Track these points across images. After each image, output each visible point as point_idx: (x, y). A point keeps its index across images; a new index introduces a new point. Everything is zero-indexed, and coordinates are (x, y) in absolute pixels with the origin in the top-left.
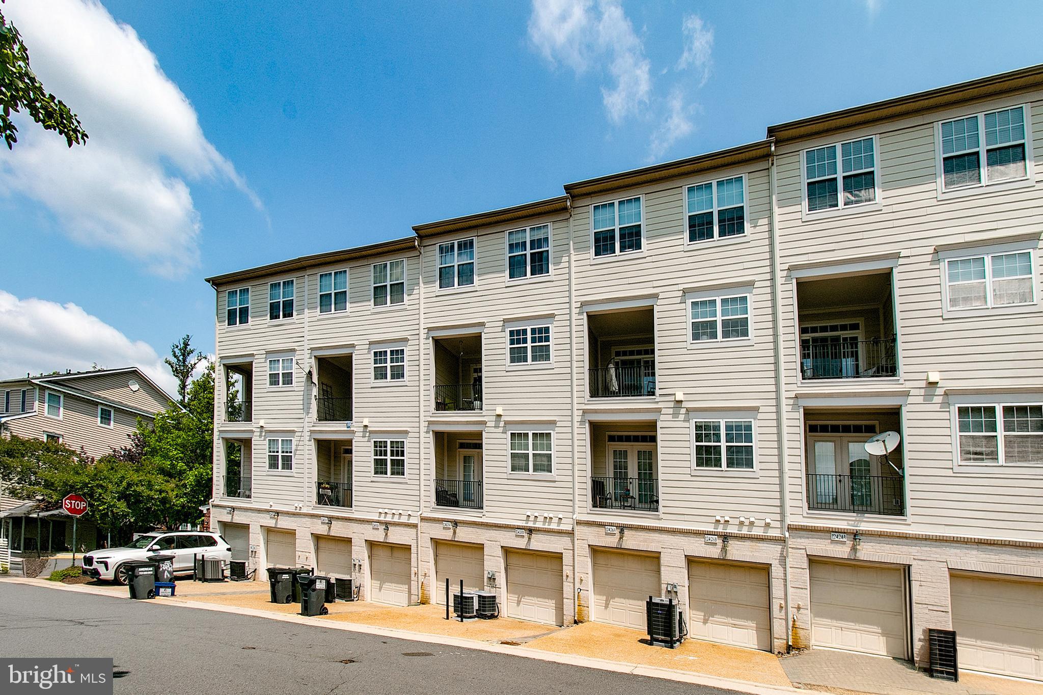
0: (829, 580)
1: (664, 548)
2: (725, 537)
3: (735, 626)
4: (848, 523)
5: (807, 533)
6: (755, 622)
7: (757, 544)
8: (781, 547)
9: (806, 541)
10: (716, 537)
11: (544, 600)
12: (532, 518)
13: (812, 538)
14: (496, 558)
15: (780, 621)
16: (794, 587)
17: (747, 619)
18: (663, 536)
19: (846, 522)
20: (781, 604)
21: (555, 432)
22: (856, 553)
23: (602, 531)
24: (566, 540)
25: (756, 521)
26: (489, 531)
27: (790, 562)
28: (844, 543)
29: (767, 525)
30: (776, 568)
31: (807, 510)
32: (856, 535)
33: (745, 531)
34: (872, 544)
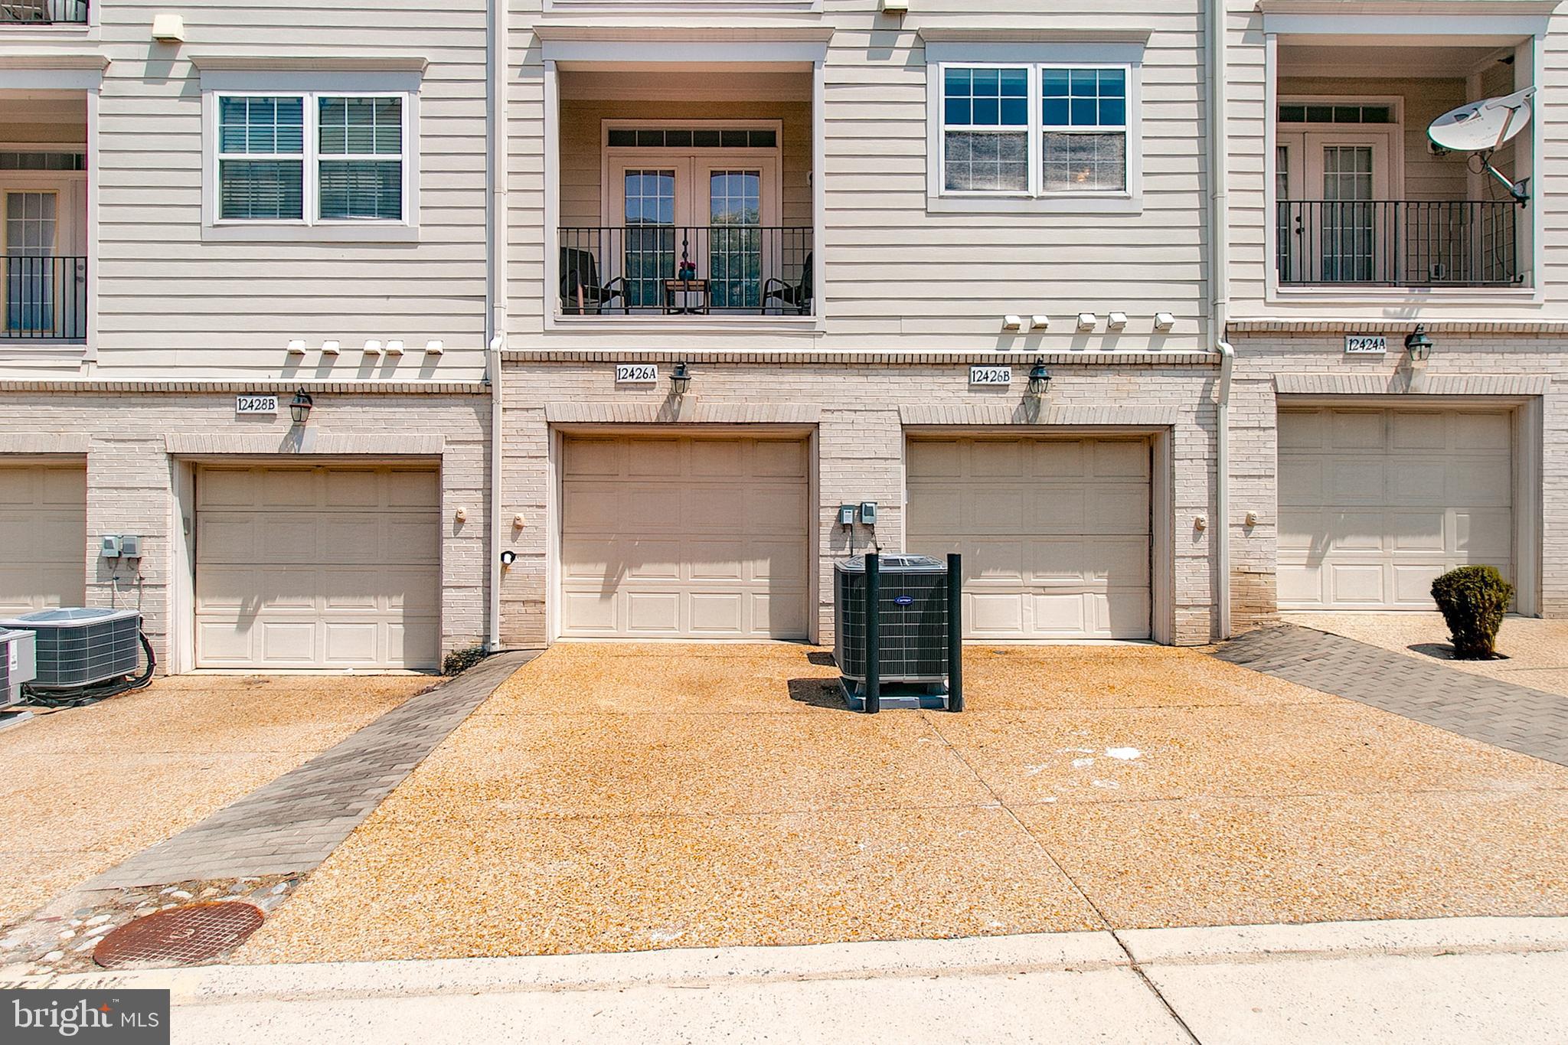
0: (1319, 451)
1: (833, 411)
2: (1037, 370)
3: (1044, 590)
4: (1385, 312)
5: (1280, 341)
6: (1106, 574)
7: (1134, 379)
8: (1204, 380)
9: (1278, 360)
10: (1009, 369)
11: (356, 601)
12: (312, 359)
13: (1293, 353)
14: (142, 492)
15: (1195, 562)
16: (1236, 477)
17: (1082, 568)
18: (826, 378)
19: (1382, 309)
20: (1198, 521)
21: (420, 96)
22: (1410, 379)
23: (603, 378)
24: (463, 419)
25: (1129, 322)
26: (114, 411)
27: (1229, 416)
28: (1378, 358)
29: (1162, 331)
30: (1187, 435)
31: (1277, 287)
32: (1413, 339)
33: (1093, 348)
34: (1450, 356)
